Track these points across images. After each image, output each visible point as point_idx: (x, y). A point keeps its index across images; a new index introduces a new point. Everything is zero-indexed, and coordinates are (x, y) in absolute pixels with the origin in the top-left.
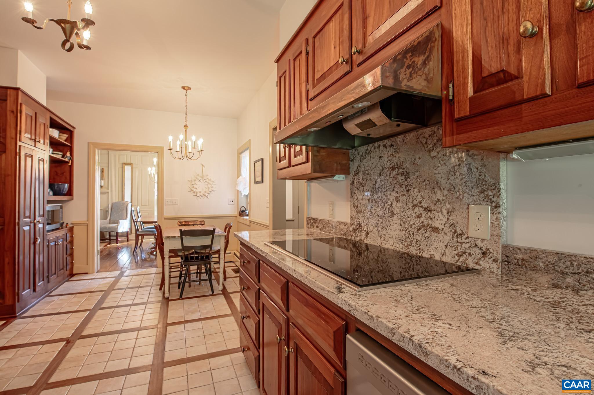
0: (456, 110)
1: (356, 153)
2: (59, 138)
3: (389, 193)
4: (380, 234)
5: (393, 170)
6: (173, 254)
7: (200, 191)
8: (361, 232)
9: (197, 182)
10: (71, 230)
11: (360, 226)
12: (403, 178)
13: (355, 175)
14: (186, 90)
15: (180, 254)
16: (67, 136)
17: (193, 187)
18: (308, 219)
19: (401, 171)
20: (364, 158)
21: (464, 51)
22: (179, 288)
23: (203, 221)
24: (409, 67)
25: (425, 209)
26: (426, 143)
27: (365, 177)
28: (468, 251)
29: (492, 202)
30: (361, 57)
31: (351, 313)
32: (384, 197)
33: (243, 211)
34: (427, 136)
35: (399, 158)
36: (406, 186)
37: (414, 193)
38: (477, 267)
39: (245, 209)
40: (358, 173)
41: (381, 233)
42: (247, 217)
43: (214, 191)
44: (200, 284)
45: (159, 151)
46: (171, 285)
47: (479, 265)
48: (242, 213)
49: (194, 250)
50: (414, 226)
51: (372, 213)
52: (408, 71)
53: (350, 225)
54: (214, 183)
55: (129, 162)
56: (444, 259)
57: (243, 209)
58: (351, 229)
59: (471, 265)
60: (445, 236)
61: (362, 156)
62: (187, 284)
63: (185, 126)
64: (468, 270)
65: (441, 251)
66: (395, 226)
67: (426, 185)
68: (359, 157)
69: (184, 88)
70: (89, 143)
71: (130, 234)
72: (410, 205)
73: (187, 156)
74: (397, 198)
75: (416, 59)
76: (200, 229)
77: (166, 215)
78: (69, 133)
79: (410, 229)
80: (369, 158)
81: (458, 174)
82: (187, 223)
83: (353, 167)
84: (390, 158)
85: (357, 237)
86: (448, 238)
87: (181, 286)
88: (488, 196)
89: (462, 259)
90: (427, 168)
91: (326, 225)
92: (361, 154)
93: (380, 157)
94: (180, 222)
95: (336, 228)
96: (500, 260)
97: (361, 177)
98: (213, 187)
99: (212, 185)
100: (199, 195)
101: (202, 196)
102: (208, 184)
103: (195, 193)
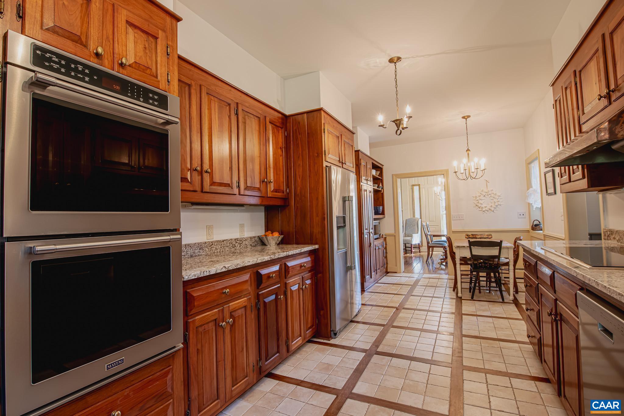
2: (376, 175)
6: (463, 262)
7: (486, 206)
9: (482, 197)
10: (385, 239)
14: (466, 119)
15: (469, 262)
16: (379, 172)
17: (478, 203)
18: (605, 230)
22: (470, 292)
23: (491, 235)
33: (536, 225)
39: (540, 223)
42: (541, 232)
43: (500, 205)
44: (490, 292)
45: (444, 173)
46: (462, 289)
48: (536, 227)
49: (482, 261)
54: (500, 197)
55: (417, 184)
57: (536, 223)
62: (477, 291)
63: (467, 151)
69: (464, 118)
70: (392, 175)
71: (421, 246)
73: (471, 176)
76: (487, 240)
77: (454, 229)
78: (380, 169)
82: (474, 237)
87: (472, 290)
91: (622, 237)
94: (467, 235)
98: (499, 201)
99: (498, 199)
100: (485, 210)
101: (487, 211)
102: (494, 199)
103: (481, 208)
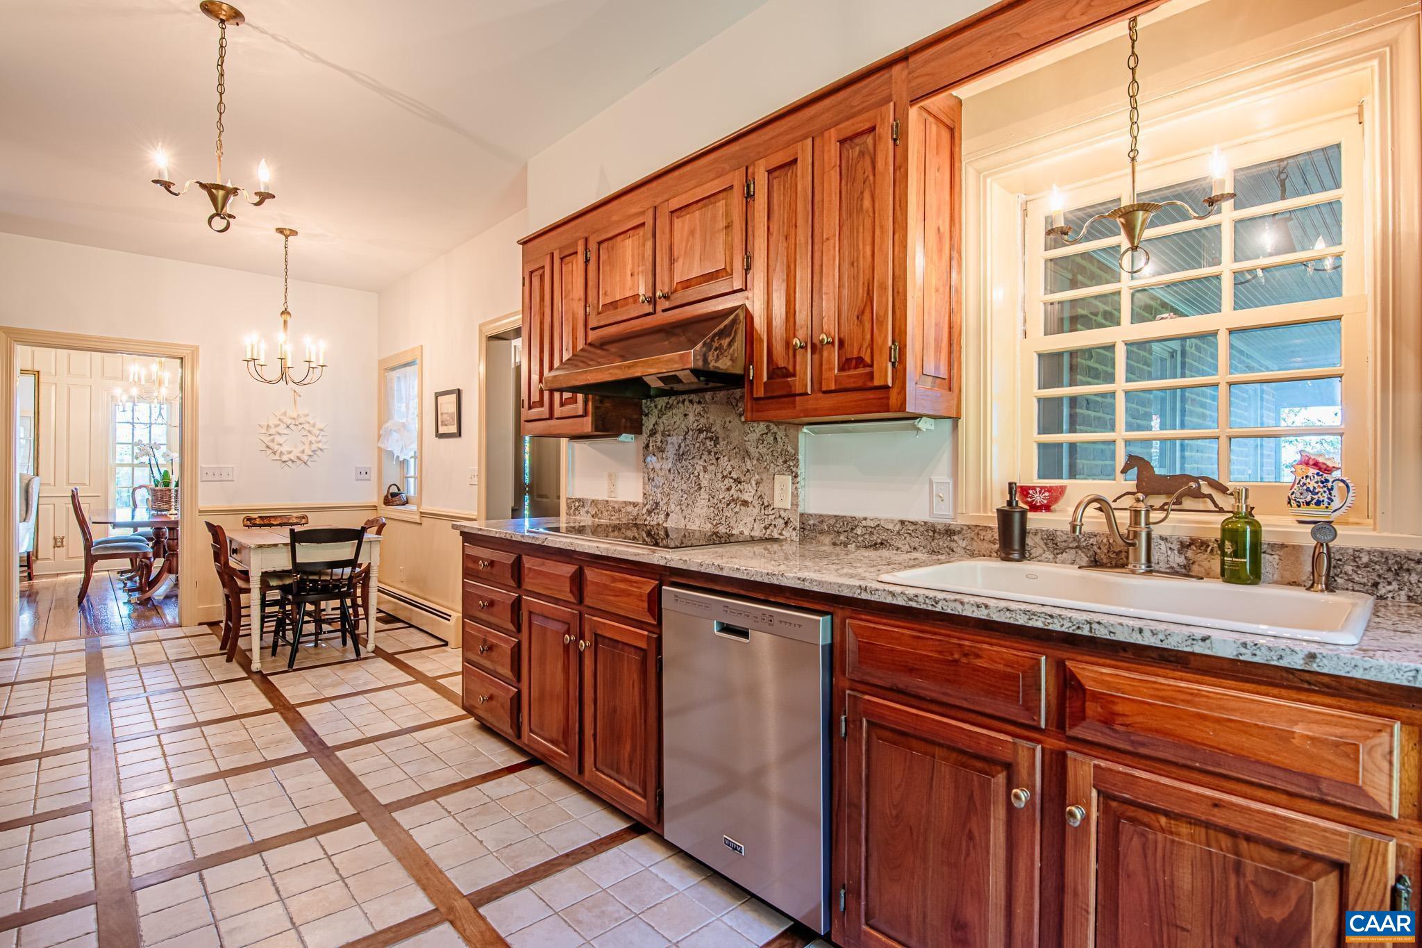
0: (755, 391)
1: (653, 405)
3: (695, 461)
4: (684, 515)
5: (700, 433)
7: (289, 449)
8: (658, 513)
9: (282, 429)
11: (657, 506)
12: (712, 443)
13: (651, 435)
14: (287, 237)
17: (273, 441)
18: (569, 501)
19: (709, 435)
20: (664, 414)
21: (761, 341)
22: (273, 654)
23: (304, 517)
24: (716, 350)
25: (735, 480)
26: (737, 405)
27: (664, 439)
28: (773, 523)
29: (792, 472)
30: (667, 303)
31: (668, 565)
32: (690, 467)
33: (394, 495)
34: (738, 397)
35: (708, 418)
36: (716, 453)
37: (723, 461)
38: (781, 537)
39: (399, 490)
40: (655, 433)
41: (685, 513)
42: (409, 507)
43: (322, 450)
44: (316, 646)
47: (783, 535)
48: (392, 498)
50: (723, 501)
51: (674, 487)
52: (716, 353)
53: (642, 506)
54: (322, 433)
56: (753, 534)
57: (394, 490)
58: (645, 511)
59: (776, 536)
60: (754, 510)
61: (661, 410)
63: (283, 313)
64: (773, 540)
65: (750, 526)
66: (703, 501)
67: (736, 453)
68: (656, 412)
69: (280, 231)
72: (719, 476)
73: (287, 377)
74: (705, 467)
75: (722, 342)
77: (205, 505)
79: (719, 505)
80: (670, 414)
81: (765, 442)
82: (266, 521)
83: (648, 423)
84: (697, 418)
85: (653, 520)
86: (756, 511)
88: (790, 466)
89: (768, 531)
90: (737, 433)
91: (603, 509)
92: (659, 408)
93: (685, 415)
94: (249, 519)
95: (620, 511)
96: (798, 528)
97: (660, 439)
98: (320, 441)
99: (317, 437)
100: (287, 459)
101: (293, 461)
102: (308, 434)
103: (278, 454)
